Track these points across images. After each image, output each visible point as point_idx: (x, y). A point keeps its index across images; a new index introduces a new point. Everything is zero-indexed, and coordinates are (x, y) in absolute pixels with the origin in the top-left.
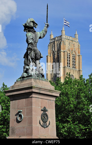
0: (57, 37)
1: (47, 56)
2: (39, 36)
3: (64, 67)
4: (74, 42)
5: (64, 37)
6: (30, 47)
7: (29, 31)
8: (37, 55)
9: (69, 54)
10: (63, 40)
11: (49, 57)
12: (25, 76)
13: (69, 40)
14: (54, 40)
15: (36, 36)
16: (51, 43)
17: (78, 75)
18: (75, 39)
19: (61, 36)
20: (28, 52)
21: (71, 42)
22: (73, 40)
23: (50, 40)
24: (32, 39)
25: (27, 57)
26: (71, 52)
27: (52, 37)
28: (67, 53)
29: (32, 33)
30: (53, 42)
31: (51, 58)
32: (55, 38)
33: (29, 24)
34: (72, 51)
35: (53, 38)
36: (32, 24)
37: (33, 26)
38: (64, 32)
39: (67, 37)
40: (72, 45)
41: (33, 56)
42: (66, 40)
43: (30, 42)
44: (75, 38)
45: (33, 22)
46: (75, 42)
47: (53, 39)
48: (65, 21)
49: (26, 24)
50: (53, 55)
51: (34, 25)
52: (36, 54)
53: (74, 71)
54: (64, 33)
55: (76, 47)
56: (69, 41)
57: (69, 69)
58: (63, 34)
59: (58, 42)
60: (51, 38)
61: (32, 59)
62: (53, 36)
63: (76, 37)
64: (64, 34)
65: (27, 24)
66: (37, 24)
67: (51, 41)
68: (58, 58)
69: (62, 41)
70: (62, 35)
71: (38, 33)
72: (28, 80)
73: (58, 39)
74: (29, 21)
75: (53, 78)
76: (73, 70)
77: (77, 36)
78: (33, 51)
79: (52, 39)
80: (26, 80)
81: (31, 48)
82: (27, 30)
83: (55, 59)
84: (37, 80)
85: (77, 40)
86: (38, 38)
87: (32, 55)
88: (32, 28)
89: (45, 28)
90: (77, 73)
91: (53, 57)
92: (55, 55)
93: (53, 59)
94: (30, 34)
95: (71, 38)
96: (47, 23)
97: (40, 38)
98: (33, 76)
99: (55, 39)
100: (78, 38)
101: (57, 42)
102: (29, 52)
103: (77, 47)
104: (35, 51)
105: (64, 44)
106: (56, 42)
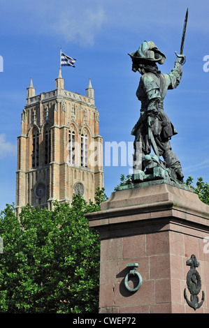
0: (44, 94)
1: (19, 138)
3: (62, 164)
4: (84, 107)
5: (61, 93)
9: (73, 133)
10: (59, 100)
11: (23, 140)
13: (73, 100)
14: (38, 101)
16: (30, 106)
17: (94, 184)
18: (87, 99)
19: (54, 92)
21: (78, 105)
22: (83, 100)
23: (27, 99)
26: (78, 130)
27: (33, 93)
28: (70, 132)
30: (34, 105)
31: (29, 141)
32: (40, 96)
34: (80, 126)
35: (34, 95)
38: (61, 83)
39: (68, 94)
40: (80, 112)
42: (66, 101)
44: (87, 96)
46: (88, 105)
47: (35, 97)
48: (63, 57)
50: (34, 136)
53: (85, 173)
54: (63, 84)
55: (90, 117)
56: (73, 103)
57: (74, 170)
58: (59, 86)
59: (48, 105)
60: (30, 96)
62: (34, 90)
63: (89, 96)
64: (63, 88)
67: (30, 103)
68: (46, 142)
69: (57, 102)
70: (57, 90)
73: (47, 98)
75: (32, 190)
76: (82, 172)
77: (92, 92)
79: (31, 99)
83: (38, 143)
85: (92, 102)
90: (90, 180)
91: (34, 140)
92: (38, 135)
93: (34, 145)
95: (77, 97)
99: (40, 99)
100: (93, 96)
101: (46, 104)
103: (92, 118)
105: (62, 110)
106: (41, 105)
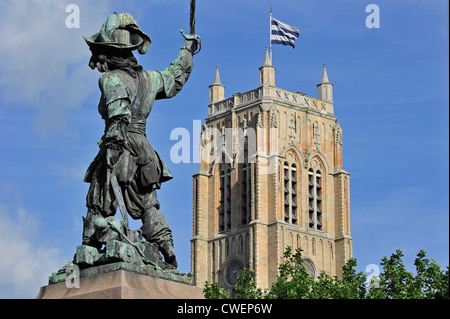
0: (240, 95)
1: (196, 176)
2: (155, 88)
3: (272, 225)
4: (313, 118)
5: (270, 93)
6: (117, 132)
7: (112, 67)
8: (146, 169)
9: (294, 166)
10: (265, 107)
11: (204, 181)
12: (90, 260)
13: (292, 106)
14: (228, 108)
15: (142, 87)
16: (215, 118)
17: (334, 262)
18: (319, 103)
19: (256, 91)
20: (105, 154)
21: (302, 114)
22: (311, 105)
23: (210, 106)
24: (127, 99)
25: (102, 179)
26: (302, 161)
27: (220, 94)
28: (286, 164)
29: (127, 76)
30: (223, 115)
31: (213, 182)
32: (232, 99)
33: (113, 37)
34: (306, 153)
35: (222, 98)
36: (125, 39)
37: (129, 46)
38: (270, 75)
39: (282, 94)
40: (306, 127)
41: (130, 172)
42: (278, 107)
43: (117, 113)
44: (320, 98)
45: (130, 28)
46: (321, 115)
47: (224, 102)
48: (275, 28)
49: (99, 38)
50: (222, 173)
51: (133, 41)
52: (140, 166)
53: (317, 240)
54: (272, 77)
56: (293, 111)
57: (295, 234)
58: (265, 81)
59: (246, 116)
60: (215, 101)
61: (122, 184)
62: (221, 90)
63: (324, 97)
64: (273, 84)
65: (103, 36)
66: (146, 38)
67: (215, 112)
68: (244, 183)
69: (262, 111)
70: (261, 88)
71: (154, 75)
72: (101, 280)
73: (244, 103)
74: (113, 24)
75: (220, 272)
76: (310, 238)
77: (328, 91)
78: (127, 153)
79: (217, 105)
80: (94, 277)
81: (120, 137)
82: (102, 62)
83: (229, 187)
84: (144, 279)
85: (330, 109)
86: (152, 96)
87: (125, 169)
88: (126, 53)
89: (183, 53)
90: (327, 252)
91: (222, 180)
92: (229, 171)
93: (222, 189)
94: (116, 79)
95: (301, 100)
96: (192, 32)
97: (161, 95)
98: (125, 258)
99: (232, 105)
100: (330, 98)
101: (242, 114)
102: (110, 154)
103: (328, 138)
104: (135, 150)
105: (271, 124)
106: (234, 116)
